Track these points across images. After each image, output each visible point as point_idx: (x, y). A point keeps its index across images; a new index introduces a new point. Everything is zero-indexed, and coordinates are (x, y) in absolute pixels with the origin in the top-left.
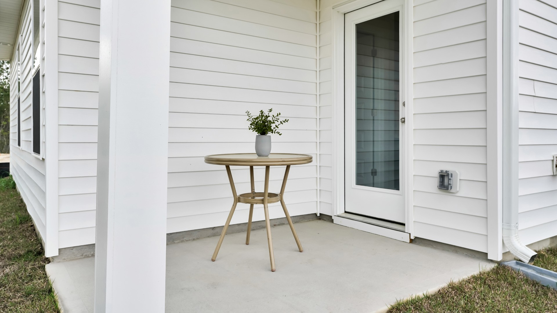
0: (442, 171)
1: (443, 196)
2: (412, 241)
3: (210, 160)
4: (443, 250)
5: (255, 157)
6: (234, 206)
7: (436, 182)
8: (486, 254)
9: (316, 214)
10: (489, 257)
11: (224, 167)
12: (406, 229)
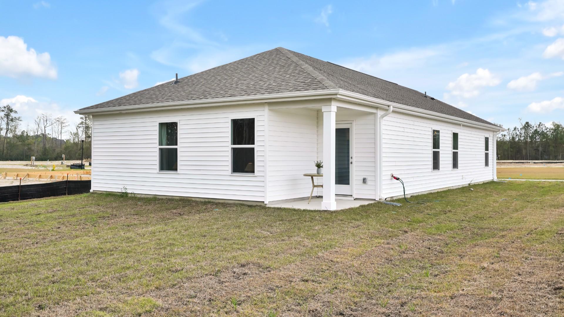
0: (364, 178)
1: (364, 185)
2: (354, 199)
3: (305, 175)
4: (365, 200)
5: (317, 174)
6: (313, 190)
7: (362, 181)
8: (375, 199)
9: (317, 196)
10: (376, 200)
11: (310, 177)
12: (353, 196)
